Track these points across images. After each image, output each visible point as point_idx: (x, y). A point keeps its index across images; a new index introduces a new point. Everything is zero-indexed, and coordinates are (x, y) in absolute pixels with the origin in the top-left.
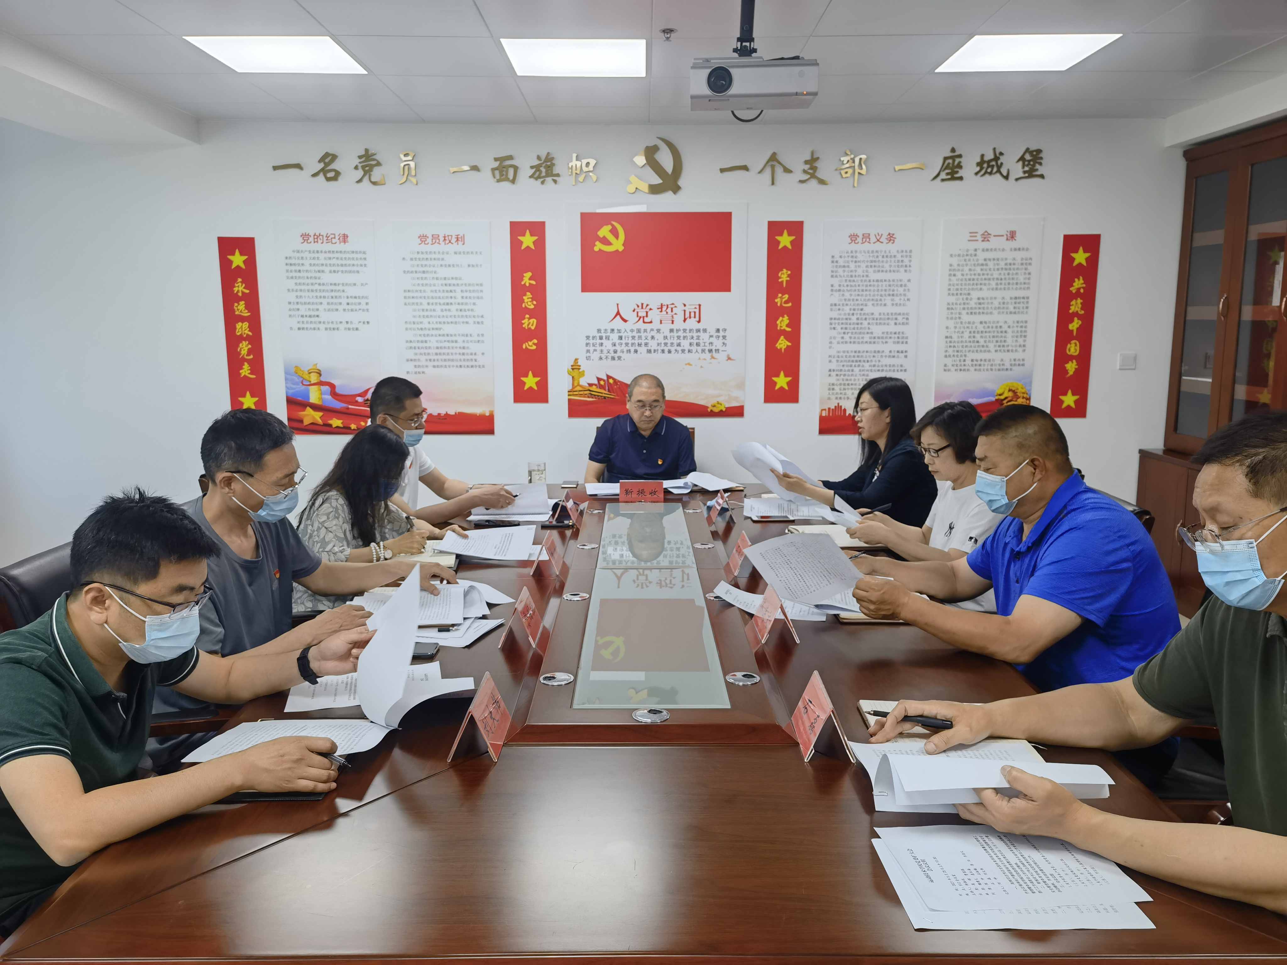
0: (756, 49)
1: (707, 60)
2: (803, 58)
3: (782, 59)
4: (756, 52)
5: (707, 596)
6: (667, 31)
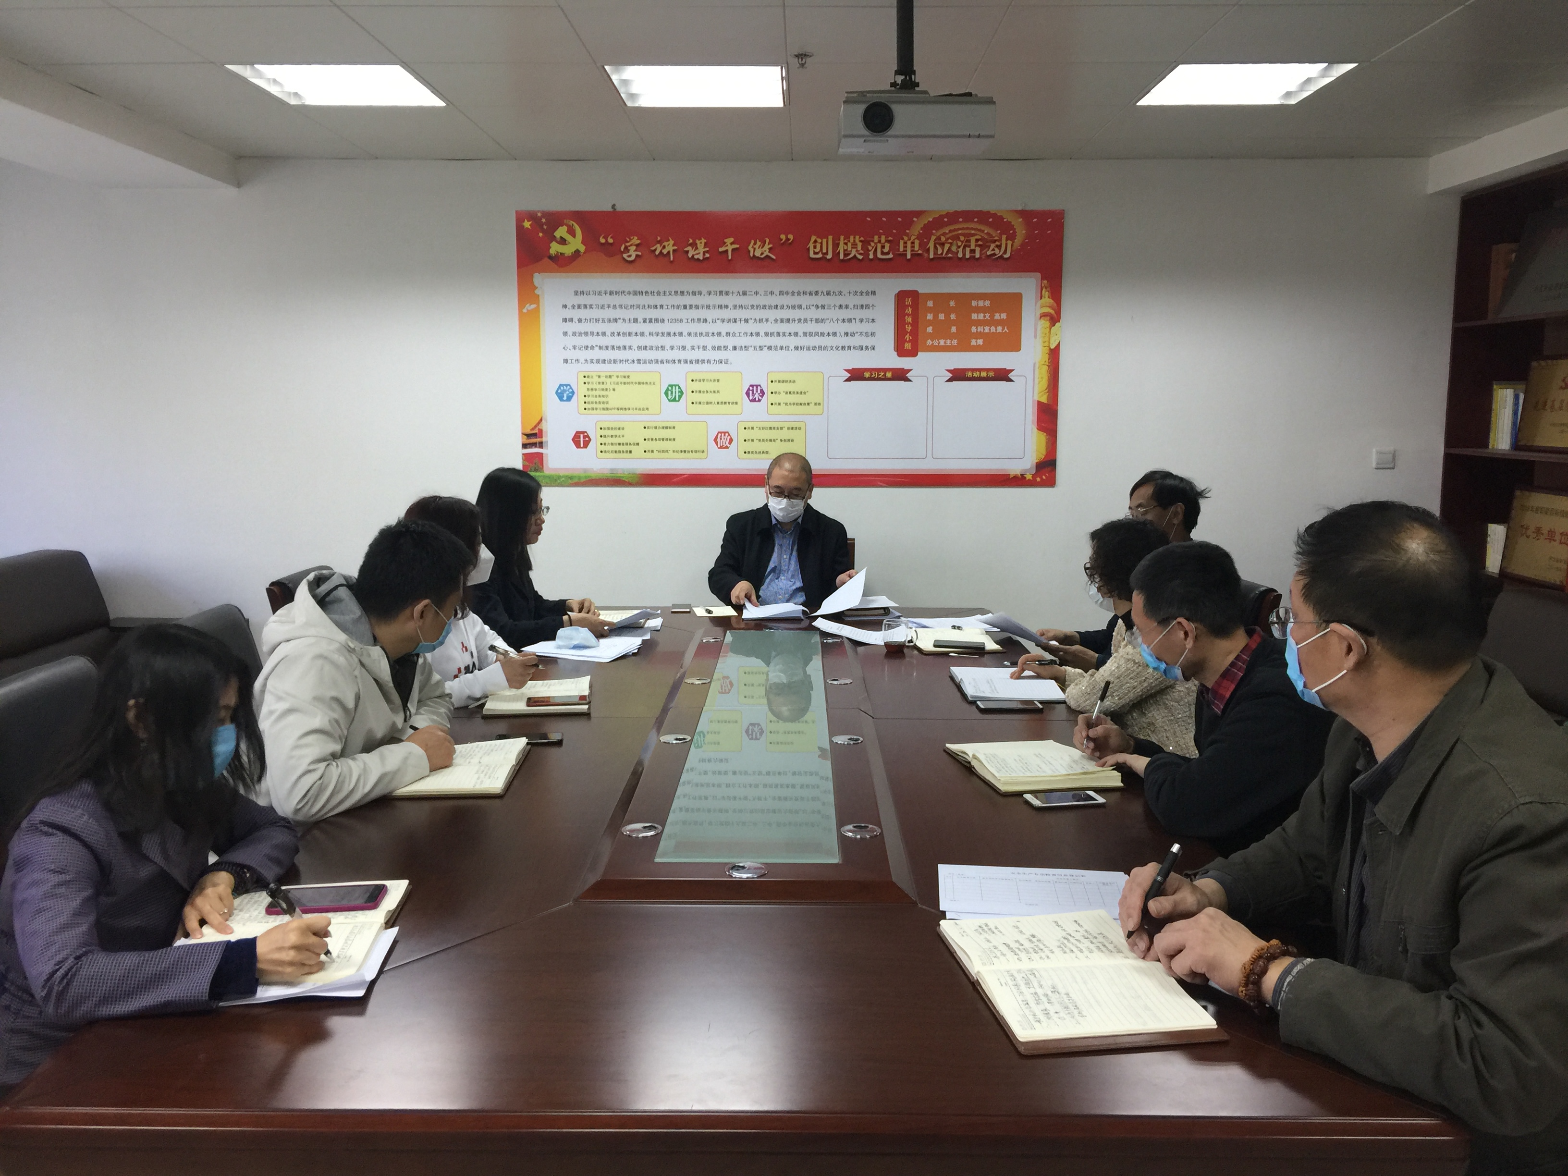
0: (918, 83)
1: (862, 94)
2: (976, 95)
3: (950, 95)
4: (918, 86)
5: (833, 739)
6: (801, 56)
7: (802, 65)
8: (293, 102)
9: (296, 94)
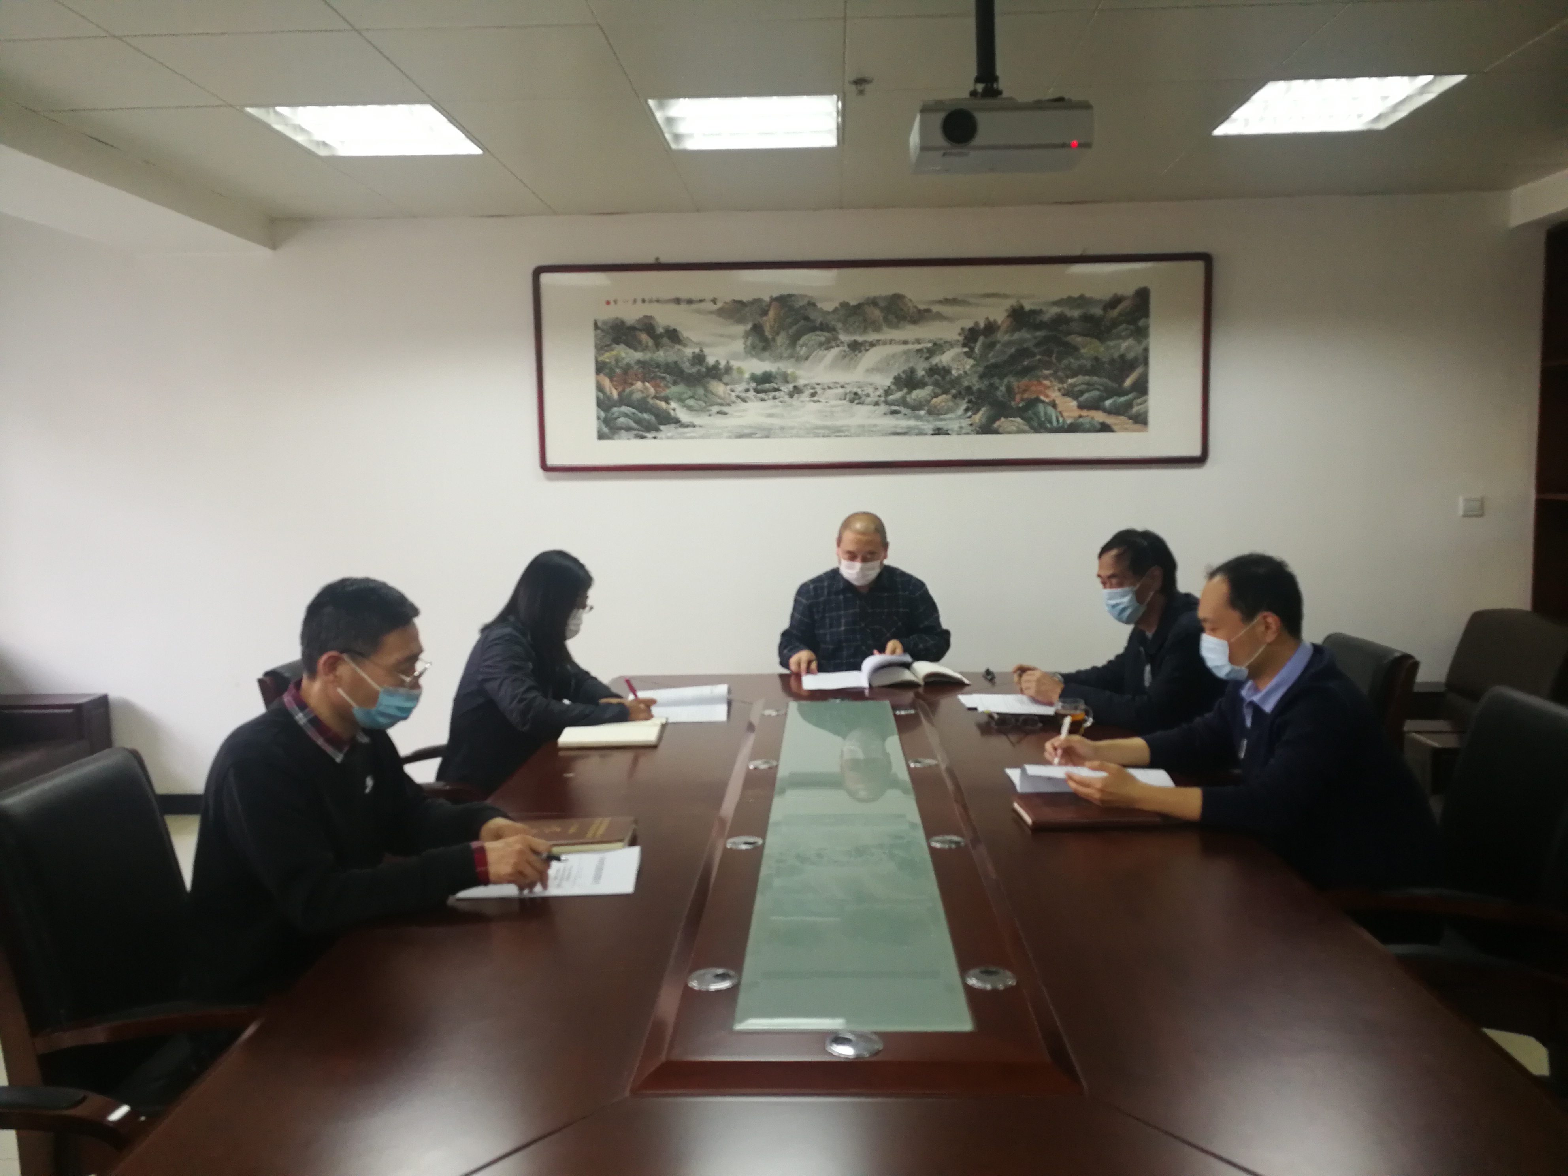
0: (1002, 90)
2: (1069, 100)
4: (1002, 94)
5: (930, 842)
6: (860, 82)
7: (861, 92)
8: (323, 152)
9: (325, 144)
